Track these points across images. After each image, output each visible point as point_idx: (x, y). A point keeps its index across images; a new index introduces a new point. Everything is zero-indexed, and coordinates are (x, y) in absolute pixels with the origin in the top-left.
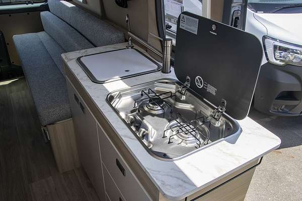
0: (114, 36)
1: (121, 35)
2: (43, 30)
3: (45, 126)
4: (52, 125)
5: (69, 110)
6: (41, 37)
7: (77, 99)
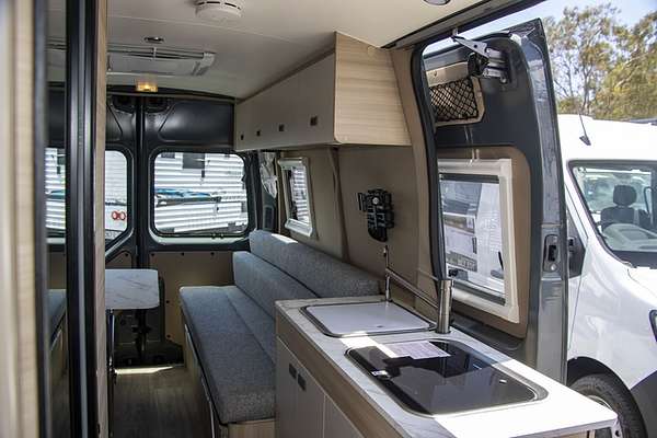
0: (362, 284)
1: (373, 283)
2: (233, 284)
3: (226, 425)
4: (237, 426)
5: (272, 400)
6: (228, 294)
7: (293, 371)
